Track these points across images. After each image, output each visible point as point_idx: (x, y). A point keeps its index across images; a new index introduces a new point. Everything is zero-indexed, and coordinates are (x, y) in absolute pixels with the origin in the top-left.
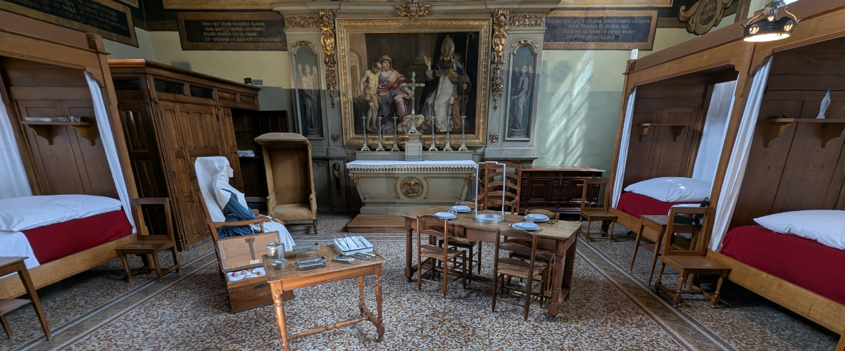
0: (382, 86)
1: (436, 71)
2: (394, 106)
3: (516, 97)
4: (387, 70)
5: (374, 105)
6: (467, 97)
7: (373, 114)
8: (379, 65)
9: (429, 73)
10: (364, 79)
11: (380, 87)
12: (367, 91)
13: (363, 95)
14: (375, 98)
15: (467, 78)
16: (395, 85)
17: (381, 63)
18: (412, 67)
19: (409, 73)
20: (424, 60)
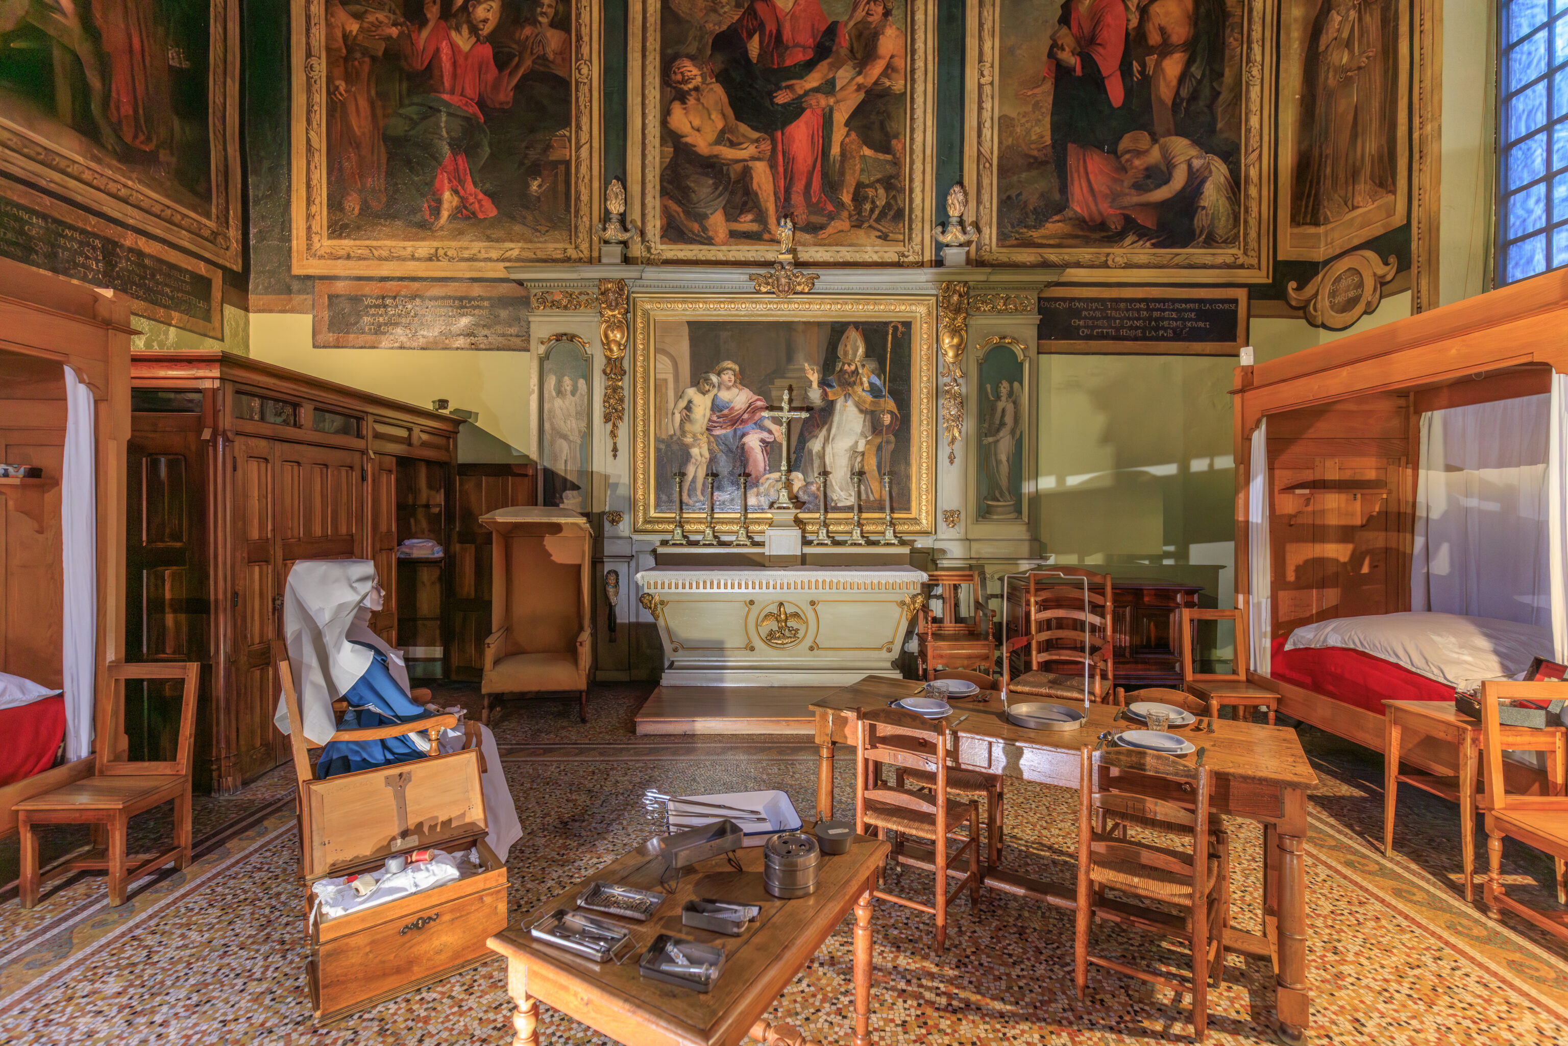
0: (719, 417)
1: (828, 390)
2: (741, 455)
3: (991, 439)
4: (729, 388)
5: (700, 453)
6: (892, 438)
7: (696, 470)
8: (714, 378)
9: (815, 395)
10: (682, 404)
11: (715, 418)
12: (688, 427)
13: (678, 433)
14: (704, 439)
15: (890, 404)
16: (746, 416)
17: (719, 374)
18: (778, 382)
19: (774, 394)
20: (803, 370)
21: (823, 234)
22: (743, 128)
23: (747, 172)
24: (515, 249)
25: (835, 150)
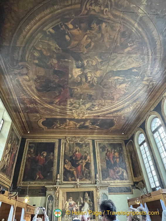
0: (70, 206)
1: (84, 201)
4: (71, 201)
6: (92, 208)
8: (69, 200)
9: (82, 201)
10: (65, 204)
12: (66, 207)
14: (68, 209)
15: (92, 203)
16: (73, 205)
17: (70, 199)
18: (78, 200)
19: (77, 202)
20: (80, 198)
21: (82, 180)
22: (73, 167)
23: (73, 172)
24: (45, 182)
25: (83, 169)
